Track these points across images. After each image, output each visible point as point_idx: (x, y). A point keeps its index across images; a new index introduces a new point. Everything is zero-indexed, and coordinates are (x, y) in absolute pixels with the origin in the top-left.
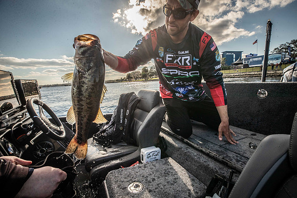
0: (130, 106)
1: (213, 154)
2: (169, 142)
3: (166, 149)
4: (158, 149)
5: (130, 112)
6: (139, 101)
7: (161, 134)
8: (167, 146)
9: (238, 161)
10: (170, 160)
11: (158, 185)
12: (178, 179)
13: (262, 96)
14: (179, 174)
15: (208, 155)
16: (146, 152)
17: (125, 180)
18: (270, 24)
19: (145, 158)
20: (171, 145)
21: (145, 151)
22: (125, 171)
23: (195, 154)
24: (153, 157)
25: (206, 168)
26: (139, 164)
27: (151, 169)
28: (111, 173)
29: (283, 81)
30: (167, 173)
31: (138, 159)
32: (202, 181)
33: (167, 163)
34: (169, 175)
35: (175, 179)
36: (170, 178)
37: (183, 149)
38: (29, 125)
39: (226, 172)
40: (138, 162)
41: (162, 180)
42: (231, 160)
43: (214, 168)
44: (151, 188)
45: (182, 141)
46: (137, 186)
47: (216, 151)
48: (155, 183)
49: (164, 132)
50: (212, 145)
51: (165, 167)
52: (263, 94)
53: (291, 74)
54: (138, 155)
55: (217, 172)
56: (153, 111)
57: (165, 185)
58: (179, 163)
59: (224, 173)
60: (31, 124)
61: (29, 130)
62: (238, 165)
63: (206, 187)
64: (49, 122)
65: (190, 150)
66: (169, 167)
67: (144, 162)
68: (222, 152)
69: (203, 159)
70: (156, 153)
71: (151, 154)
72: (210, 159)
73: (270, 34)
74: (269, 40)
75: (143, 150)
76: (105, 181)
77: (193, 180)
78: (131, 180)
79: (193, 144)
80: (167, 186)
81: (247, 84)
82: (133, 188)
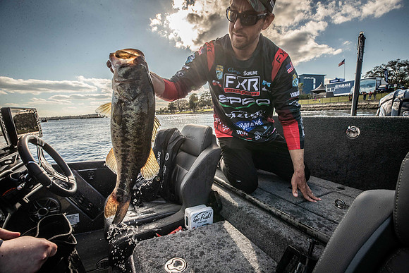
0: (171, 147)
1: (286, 216)
2: (224, 199)
3: (221, 208)
4: (209, 209)
5: (171, 157)
6: (184, 141)
7: (214, 187)
8: (221, 204)
9: (320, 226)
10: (227, 224)
11: (208, 261)
12: (236, 252)
13: (353, 134)
14: (239, 245)
15: (279, 217)
16: (192, 214)
17: (162, 255)
18: (362, 38)
19: (191, 221)
20: (228, 202)
21: (190, 212)
22: (162, 241)
23: (261, 216)
24: (203, 220)
25: (277, 236)
26: (182, 230)
27: (199, 237)
28: (141, 244)
29: (380, 116)
30: (222, 244)
31: (182, 224)
32: (270, 256)
33: (222, 229)
34: (224, 246)
35: (233, 252)
36: (226, 251)
37: (244, 209)
38: (21, 174)
39: (305, 243)
40: (181, 227)
41: (214, 254)
42: (311, 224)
43: (287, 236)
44: (198, 266)
45: (243, 197)
46: (178, 263)
47: (291, 211)
48: (203, 259)
49: (219, 184)
50: (285, 204)
51: (218, 235)
52: (354, 132)
53: (390, 105)
54: (181, 217)
55: (291, 241)
56: (203, 155)
57: (218, 262)
58: (238, 228)
59: (301, 244)
60: (24, 173)
61: (21, 181)
62: (321, 233)
63: (276, 264)
64: (53, 170)
65: (254, 210)
66: (225, 235)
67: (189, 227)
68: (298, 213)
69: (272, 223)
70: (207, 215)
71: (200, 216)
72: (281, 224)
73: (363, 52)
74: (361, 60)
75: (187, 210)
76: (132, 256)
77: (258, 253)
78: (170, 254)
79: (258, 202)
80: (221, 264)
81: (333, 118)
82: (171, 267)
